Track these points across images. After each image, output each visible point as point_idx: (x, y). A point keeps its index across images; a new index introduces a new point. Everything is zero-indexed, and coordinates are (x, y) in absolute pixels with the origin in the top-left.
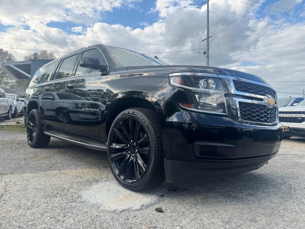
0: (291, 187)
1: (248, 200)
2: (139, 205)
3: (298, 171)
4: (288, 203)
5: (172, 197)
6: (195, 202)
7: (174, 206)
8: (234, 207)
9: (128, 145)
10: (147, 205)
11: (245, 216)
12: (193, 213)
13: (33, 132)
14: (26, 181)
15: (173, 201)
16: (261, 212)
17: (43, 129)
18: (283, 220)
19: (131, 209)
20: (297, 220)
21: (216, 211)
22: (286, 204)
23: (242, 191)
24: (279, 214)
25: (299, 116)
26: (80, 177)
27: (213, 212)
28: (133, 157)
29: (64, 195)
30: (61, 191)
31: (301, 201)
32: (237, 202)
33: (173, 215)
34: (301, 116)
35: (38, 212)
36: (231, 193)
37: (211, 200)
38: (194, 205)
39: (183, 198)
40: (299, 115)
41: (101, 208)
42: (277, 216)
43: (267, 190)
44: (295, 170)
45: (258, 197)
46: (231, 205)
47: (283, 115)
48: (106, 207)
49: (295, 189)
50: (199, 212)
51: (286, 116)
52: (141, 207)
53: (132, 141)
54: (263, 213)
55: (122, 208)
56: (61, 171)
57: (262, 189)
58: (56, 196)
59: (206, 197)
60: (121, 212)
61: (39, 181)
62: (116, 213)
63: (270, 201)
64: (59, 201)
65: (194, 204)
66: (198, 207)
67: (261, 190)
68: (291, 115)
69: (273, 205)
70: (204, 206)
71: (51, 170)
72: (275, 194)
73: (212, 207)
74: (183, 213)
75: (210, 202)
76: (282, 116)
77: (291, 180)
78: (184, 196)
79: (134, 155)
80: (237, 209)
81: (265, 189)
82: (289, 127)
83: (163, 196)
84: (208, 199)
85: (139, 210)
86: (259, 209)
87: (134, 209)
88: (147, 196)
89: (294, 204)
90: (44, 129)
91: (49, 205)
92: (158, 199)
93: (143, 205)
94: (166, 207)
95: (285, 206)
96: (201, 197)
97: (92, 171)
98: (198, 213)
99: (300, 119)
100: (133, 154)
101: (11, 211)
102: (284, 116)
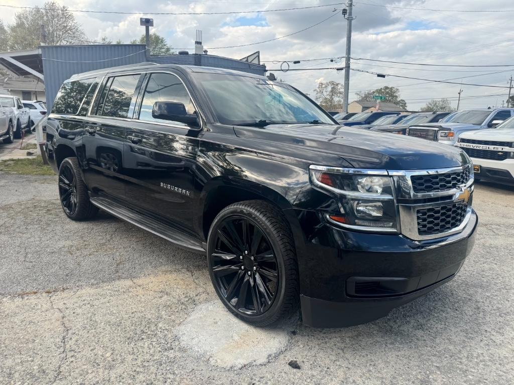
0: (478, 308)
1: (417, 339)
2: (264, 355)
3: (490, 269)
4: (473, 343)
5: (308, 336)
6: (343, 346)
7: (313, 353)
8: (397, 353)
9: (241, 257)
10: (275, 354)
11: (414, 373)
12: (342, 369)
13: (70, 194)
14: (89, 306)
15: (310, 344)
16: (435, 364)
17: (87, 193)
18: (465, 379)
19: (254, 363)
20: (484, 379)
21: (373, 363)
22: (471, 346)
23: (408, 319)
24: (460, 366)
25: (500, 150)
26: (167, 294)
27: (368, 365)
28: (249, 276)
29: (152, 335)
30: (147, 328)
31: (492, 337)
32: (401, 344)
33: (315, 373)
34: (504, 150)
35: (126, 374)
36: (391, 323)
37: (363, 340)
38: (340, 351)
39: (324, 335)
40: (499, 148)
41: (212, 362)
42: (458, 371)
43: (444, 315)
44: (487, 266)
45: (430, 330)
46: (393, 350)
47: (474, 145)
48: (219, 361)
49: (484, 311)
50: (350, 366)
51: (478, 148)
52: (267, 358)
53: (246, 252)
54: (438, 365)
55: (241, 362)
56: (135, 281)
57: (437, 313)
58: (143, 339)
59: (356, 333)
60: (241, 369)
61: (108, 304)
62: (234, 371)
63: (448, 339)
64: (150, 349)
65: (342, 349)
66: (346, 355)
67: (436, 315)
68: (488, 146)
69: (451, 347)
70: (355, 354)
71: (119, 278)
72: (455, 325)
73: (367, 355)
74: (328, 368)
75: (363, 344)
76: (472, 147)
77: (480, 290)
78: (325, 333)
79: (251, 274)
80: (401, 358)
81: (441, 313)
82: (481, 166)
83: (294, 333)
84: (360, 338)
85: (265, 365)
86: (433, 359)
87: (258, 363)
88: (273, 335)
89: (482, 344)
90: (90, 195)
91: (137, 356)
92: (289, 340)
93: (270, 356)
94: (302, 356)
95: (468, 349)
96: (350, 334)
97: (181, 278)
98: (349, 369)
99: (500, 153)
100: (249, 272)
101: (88, 373)
102: (475, 148)
